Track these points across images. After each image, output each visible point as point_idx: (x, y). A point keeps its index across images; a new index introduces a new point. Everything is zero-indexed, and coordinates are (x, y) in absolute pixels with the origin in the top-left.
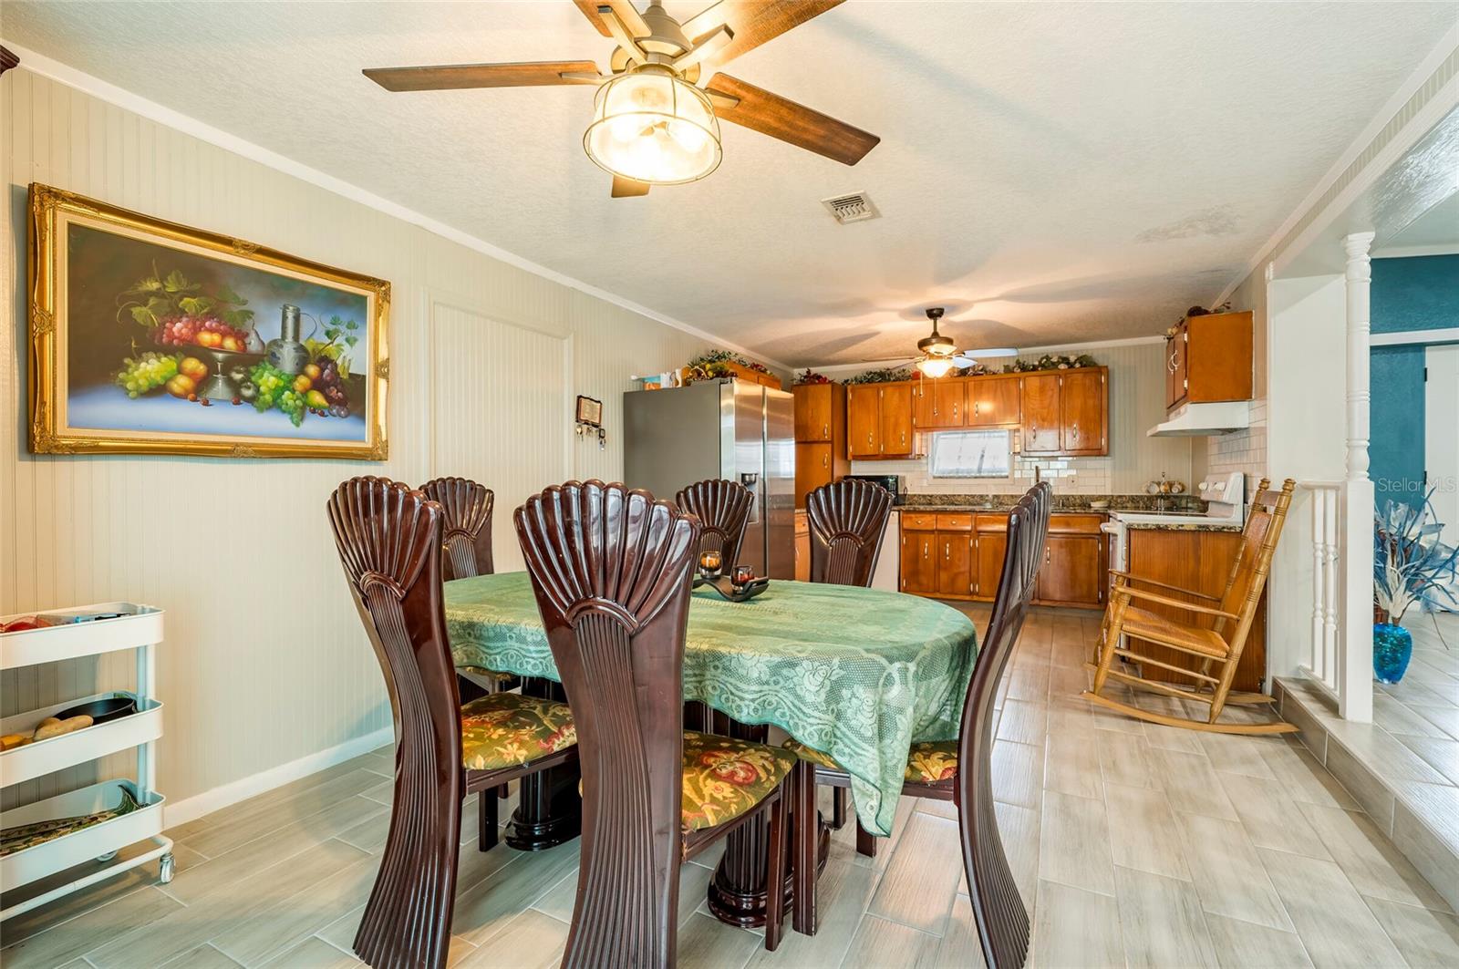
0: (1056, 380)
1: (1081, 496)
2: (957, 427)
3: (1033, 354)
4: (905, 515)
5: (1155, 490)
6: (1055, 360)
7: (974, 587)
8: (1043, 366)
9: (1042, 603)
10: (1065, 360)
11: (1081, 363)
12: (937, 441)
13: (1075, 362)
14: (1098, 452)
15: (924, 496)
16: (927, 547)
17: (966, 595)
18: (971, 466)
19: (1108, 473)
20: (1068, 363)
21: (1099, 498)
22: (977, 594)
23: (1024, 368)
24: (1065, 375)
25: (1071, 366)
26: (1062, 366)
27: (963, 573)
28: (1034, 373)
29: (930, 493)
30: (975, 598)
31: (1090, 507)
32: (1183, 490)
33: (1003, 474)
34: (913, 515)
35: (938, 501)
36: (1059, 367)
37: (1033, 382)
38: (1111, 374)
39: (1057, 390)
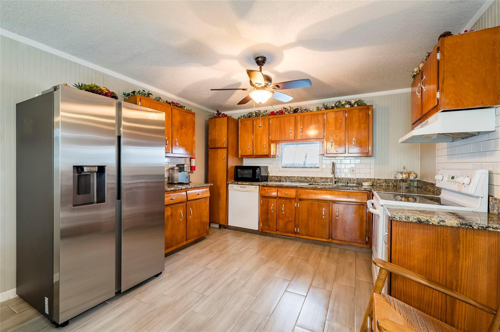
0: (344, 114)
1: (357, 179)
2: (291, 141)
3: (331, 101)
4: (262, 188)
5: (400, 177)
6: (343, 103)
7: (297, 230)
8: (337, 106)
9: (334, 241)
10: (349, 103)
11: (358, 104)
12: (284, 148)
13: (354, 104)
14: (367, 155)
15: (277, 177)
16: (273, 205)
17: (293, 234)
18: (300, 162)
19: (372, 166)
20: (350, 104)
21: (367, 180)
22: (298, 234)
23: (326, 108)
24: (349, 111)
25: (352, 106)
26: (347, 106)
27: (291, 221)
28: (332, 110)
29: (280, 176)
30: (298, 236)
31: (362, 185)
32: (416, 177)
33: (317, 166)
34: (266, 188)
35: (284, 180)
36: (346, 106)
37: (331, 115)
38: (374, 111)
39: (344, 120)
